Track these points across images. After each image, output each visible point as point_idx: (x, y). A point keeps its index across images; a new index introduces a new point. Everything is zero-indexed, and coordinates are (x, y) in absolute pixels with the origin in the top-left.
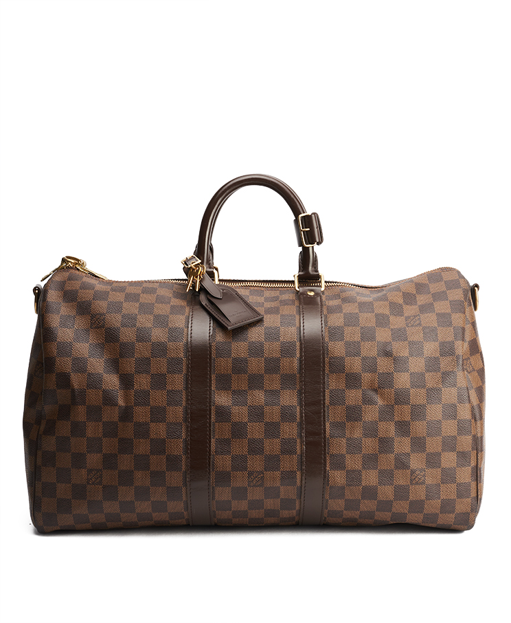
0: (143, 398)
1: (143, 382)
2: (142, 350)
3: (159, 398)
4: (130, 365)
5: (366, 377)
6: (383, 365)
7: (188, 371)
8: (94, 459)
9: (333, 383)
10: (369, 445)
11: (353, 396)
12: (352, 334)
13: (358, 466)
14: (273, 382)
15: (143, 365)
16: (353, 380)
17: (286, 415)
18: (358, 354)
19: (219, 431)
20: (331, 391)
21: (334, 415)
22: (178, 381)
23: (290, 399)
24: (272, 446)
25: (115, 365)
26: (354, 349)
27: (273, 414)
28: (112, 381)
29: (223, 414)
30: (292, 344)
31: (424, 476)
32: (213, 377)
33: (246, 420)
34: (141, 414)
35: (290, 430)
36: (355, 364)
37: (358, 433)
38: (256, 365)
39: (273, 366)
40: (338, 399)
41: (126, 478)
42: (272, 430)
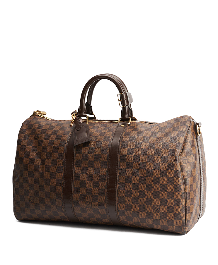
0: (48, 169)
1: (48, 162)
2: (50, 149)
3: (54, 169)
4: (44, 155)
5: (135, 164)
6: (143, 159)
7: (65, 159)
8: (31, 193)
9: (121, 166)
10: (135, 194)
11: (129, 172)
12: (131, 145)
13: (130, 202)
14: (98, 164)
15: (49, 156)
16: (129, 165)
17: (102, 178)
18: (132, 154)
19: (76, 184)
20: (120, 169)
21: (120, 180)
22: (61, 163)
23: (104, 172)
24: (95, 192)
25: (39, 155)
26: (131, 151)
27: (96, 178)
28: (38, 162)
29: (78, 177)
30: (106, 148)
31: (159, 209)
32: (75, 162)
33: (86, 180)
34: (47, 175)
35: (103, 185)
36: (130, 158)
37: (130, 188)
38: (91, 157)
39: (97, 157)
40: (123, 173)
41: (42, 201)
42: (96, 185)
